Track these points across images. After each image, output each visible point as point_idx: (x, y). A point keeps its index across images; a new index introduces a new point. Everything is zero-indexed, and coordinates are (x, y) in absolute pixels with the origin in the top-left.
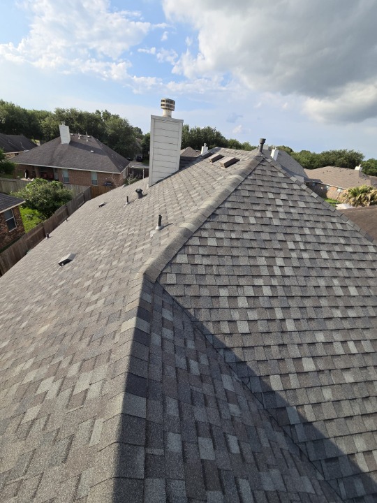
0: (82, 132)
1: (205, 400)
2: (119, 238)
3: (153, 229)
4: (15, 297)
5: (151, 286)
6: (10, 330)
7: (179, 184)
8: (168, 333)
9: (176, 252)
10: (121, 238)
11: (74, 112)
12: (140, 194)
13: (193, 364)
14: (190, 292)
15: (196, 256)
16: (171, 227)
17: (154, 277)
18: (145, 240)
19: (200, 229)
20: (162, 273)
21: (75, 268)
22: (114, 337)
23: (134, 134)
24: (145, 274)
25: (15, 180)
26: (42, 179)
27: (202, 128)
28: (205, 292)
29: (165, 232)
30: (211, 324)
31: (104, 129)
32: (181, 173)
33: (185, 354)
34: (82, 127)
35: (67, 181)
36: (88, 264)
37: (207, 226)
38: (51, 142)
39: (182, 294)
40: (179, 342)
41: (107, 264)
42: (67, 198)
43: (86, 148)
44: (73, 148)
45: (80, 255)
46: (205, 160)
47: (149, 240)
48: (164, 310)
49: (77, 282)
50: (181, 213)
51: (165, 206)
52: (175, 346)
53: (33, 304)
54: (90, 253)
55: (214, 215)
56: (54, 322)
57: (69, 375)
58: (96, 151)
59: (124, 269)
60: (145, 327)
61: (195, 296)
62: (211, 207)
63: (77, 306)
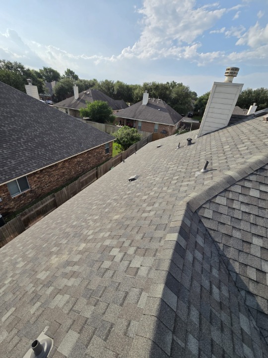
0: (156, 97)
1: (222, 326)
2: (169, 172)
3: (198, 171)
4: (104, 193)
5: (191, 214)
6: (100, 211)
7: (227, 137)
8: (199, 255)
9: (217, 194)
10: (171, 172)
11: (154, 84)
12: (190, 142)
13: (215, 290)
14: (223, 230)
15: (235, 201)
16: (215, 172)
17: (195, 208)
18: (190, 177)
19: (244, 179)
20: (201, 207)
21: (138, 185)
22: (160, 242)
23: (191, 97)
24: (188, 204)
25: (114, 126)
26: (127, 127)
27: (254, 89)
28: (237, 234)
29: (209, 175)
30: (237, 264)
31: (170, 94)
32: (230, 129)
33: (210, 279)
34: (157, 94)
35: (140, 128)
36: (146, 185)
37: (252, 178)
38: (137, 104)
39: (215, 228)
40: (206, 266)
41: (159, 188)
42: (138, 139)
43: (156, 107)
44: (148, 107)
45: (141, 178)
46: (258, 118)
47: (194, 178)
48: (198, 236)
49: (138, 194)
50: (227, 162)
51: (211, 154)
52: (202, 267)
53: (112, 199)
54: (148, 177)
55: (262, 169)
56: (122, 215)
57: (128, 253)
58: (162, 109)
59: (171, 195)
60: (183, 243)
61: (227, 235)
62: (261, 162)
63: (137, 210)
